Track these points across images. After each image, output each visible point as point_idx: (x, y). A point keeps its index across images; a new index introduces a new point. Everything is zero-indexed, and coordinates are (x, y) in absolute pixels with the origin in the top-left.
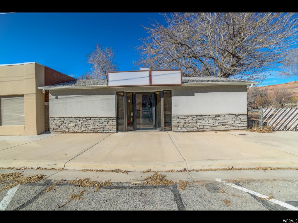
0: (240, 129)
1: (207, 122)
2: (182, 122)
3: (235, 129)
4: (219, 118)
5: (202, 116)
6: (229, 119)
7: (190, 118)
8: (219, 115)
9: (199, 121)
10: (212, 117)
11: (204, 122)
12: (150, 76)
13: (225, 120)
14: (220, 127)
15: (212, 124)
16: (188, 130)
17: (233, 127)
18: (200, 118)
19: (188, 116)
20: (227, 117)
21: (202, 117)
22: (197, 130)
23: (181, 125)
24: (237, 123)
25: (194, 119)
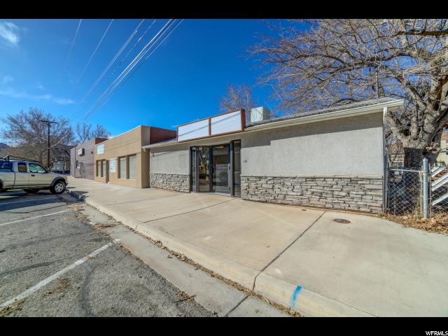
0: (362, 209)
1: (290, 189)
2: (253, 185)
3: (349, 208)
4: (313, 184)
5: (281, 178)
6: (334, 187)
7: (263, 181)
8: (314, 179)
9: (277, 186)
10: (299, 180)
11: (285, 189)
12: (210, 124)
13: (325, 189)
14: (315, 200)
15: (299, 194)
16: (262, 199)
17: (344, 205)
18: (279, 181)
19: (260, 178)
20: (330, 183)
21: (282, 180)
22: (274, 201)
23: (251, 190)
24: (354, 196)
25: (269, 182)
